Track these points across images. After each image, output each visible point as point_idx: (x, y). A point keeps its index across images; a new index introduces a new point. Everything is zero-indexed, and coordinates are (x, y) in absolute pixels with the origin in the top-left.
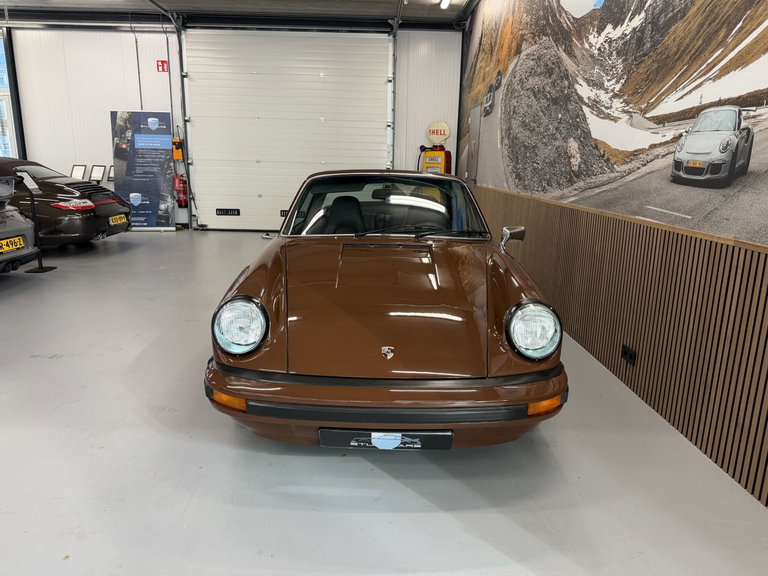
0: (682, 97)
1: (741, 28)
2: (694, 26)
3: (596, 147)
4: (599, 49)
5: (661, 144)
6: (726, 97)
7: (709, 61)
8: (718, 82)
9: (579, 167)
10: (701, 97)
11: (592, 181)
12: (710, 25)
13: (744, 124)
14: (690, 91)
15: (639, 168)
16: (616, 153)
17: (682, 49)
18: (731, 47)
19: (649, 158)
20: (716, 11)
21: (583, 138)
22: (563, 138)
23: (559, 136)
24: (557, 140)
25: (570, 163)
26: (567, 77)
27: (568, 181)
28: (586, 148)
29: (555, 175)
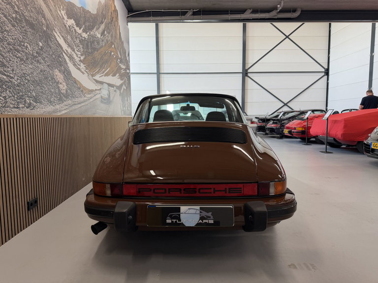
0: (100, 77)
2: (100, 57)
3: (75, 83)
9: (67, 91)
11: (75, 100)
15: (93, 97)
17: (98, 61)
19: (96, 94)
21: (67, 74)
22: (48, 66)
23: (42, 61)
24: (40, 63)
25: (59, 87)
26: (44, 17)
27: (59, 99)
28: (70, 81)
29: (44, 94)
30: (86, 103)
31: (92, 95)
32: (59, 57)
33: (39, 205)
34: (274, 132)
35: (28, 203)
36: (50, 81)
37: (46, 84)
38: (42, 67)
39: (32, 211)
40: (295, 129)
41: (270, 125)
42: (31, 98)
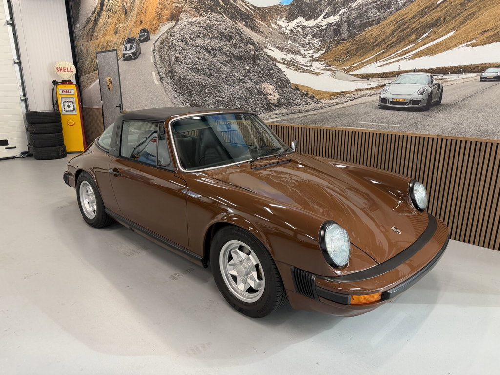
0: (383, 66)
1: (427, 37)
2: (389, 30)
3: (297, 89)
4: (291, 30)
5: (366, 89)
6: (420, 68)
7: (404, 49)
8: (412, 61)
9: (279, 100)
10: (400, 67)
11: (295, 109)
12: (402, 31)
13: (435, 82)
14: (390, 63)
15: (346, 102)
16: (321, 93)
17: (379, 40)
18: (421, 44)
19: (356, 96)
20: (406, 25)
21: (281, 83)
22: (255, 82)
23: (248, 81)
24: (246, 83)
25: (267, 98)
26: (253, 43)
27: (267, 109)
28: (285, 89)
29: (248, 106)
32: (271, 69)
36: (256, 94)
37: (251, 98)
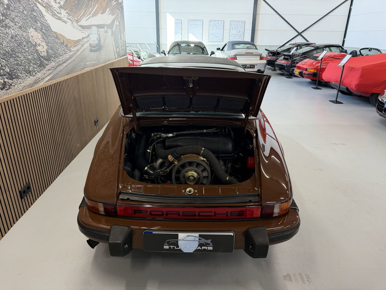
0: (87, 20)
3: (57, 38)
5: (85, 38)
9: (47, 52)
11: (60, 60)
21: (45, 30)
22: (20, 27)
23: (12, 24)
24: (9, 28)
25: (37, 50)
27: (40, 66)
28: (50, 38)
29: (20, 66)
30: (73, 58)
31: (79, 46)
32: (33, 10)
33: (32, 190)
34: (284, 69)
35: (20, 192)
36: (25, 46)
37: (21, 52)
38: (12, 31)
39: (25, 198)
40: (306, 70)
41: (281, 61)
42: (5, 75)
